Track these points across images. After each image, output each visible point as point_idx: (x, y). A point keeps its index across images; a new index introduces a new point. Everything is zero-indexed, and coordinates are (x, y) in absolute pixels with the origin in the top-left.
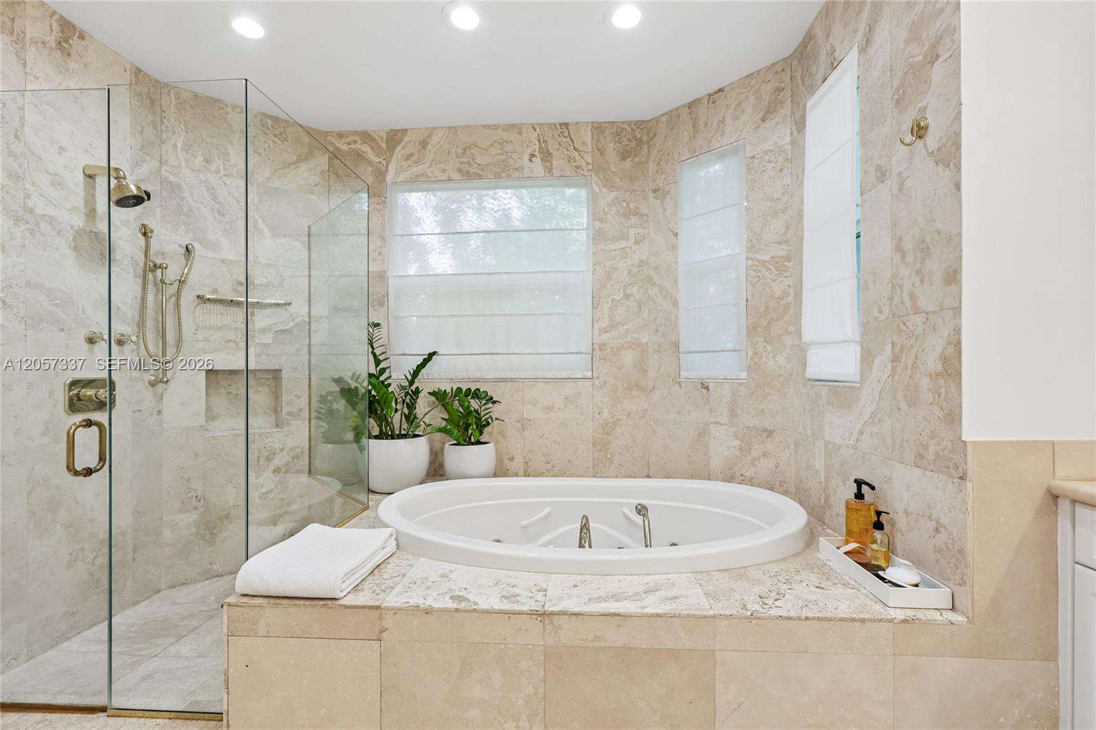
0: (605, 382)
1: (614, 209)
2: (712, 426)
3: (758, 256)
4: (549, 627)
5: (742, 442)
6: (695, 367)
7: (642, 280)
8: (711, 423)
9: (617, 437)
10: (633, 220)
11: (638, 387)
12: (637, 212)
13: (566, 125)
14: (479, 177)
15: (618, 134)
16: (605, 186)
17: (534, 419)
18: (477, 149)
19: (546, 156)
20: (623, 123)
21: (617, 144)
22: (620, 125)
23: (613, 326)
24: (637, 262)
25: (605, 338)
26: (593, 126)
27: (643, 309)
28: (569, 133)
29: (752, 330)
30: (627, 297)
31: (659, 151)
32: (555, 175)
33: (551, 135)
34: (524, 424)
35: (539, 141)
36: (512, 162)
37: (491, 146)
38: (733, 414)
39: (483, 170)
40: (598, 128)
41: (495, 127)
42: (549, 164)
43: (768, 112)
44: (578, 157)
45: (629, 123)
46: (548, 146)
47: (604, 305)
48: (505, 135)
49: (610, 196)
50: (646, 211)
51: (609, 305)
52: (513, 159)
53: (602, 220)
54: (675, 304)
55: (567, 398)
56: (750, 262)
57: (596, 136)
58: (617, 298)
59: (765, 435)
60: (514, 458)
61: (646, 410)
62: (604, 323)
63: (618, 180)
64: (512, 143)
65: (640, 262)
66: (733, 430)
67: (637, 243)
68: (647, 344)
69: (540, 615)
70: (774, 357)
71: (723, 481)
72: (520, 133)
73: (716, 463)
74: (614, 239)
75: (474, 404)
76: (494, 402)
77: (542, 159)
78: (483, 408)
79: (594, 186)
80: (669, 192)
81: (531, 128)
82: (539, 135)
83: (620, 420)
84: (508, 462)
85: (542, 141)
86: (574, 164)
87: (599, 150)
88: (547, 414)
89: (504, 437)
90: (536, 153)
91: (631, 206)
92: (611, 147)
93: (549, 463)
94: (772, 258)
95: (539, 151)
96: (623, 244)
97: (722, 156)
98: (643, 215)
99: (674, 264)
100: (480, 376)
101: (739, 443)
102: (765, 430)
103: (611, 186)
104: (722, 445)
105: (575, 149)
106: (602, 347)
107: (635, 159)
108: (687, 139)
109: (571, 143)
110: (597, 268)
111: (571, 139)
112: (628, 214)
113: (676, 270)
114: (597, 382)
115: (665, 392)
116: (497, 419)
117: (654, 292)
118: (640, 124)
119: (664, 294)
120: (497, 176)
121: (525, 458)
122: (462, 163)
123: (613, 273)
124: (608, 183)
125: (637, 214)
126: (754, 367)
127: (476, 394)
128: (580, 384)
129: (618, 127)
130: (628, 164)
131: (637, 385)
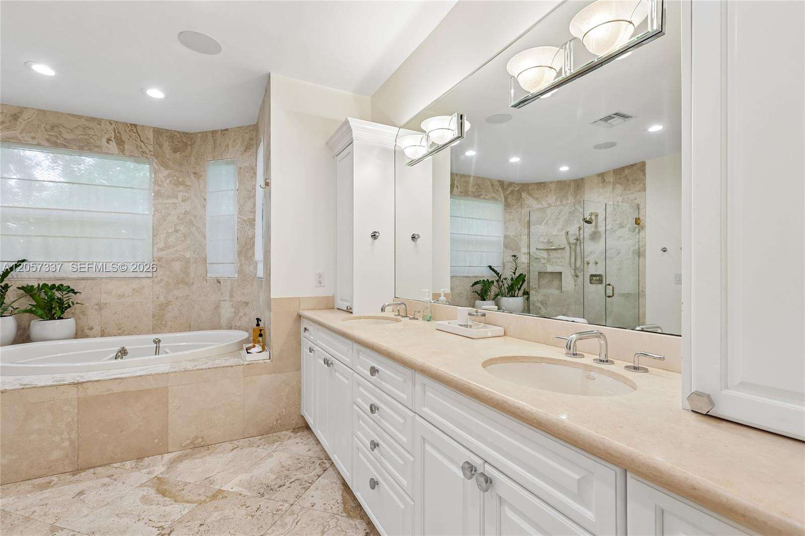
0: (161, 280)
1: (168, 180)
2: (222, 302)
3: (243, 217)
4: (81, 389)
5: (236, 309)
6: (214, 272)
7: (186, 222)
8: (222, 301)
9: (169, 312)
10: (181, 188)
11: (183, 282)
12: (183, 184)
13: (135, 126)
14: (65, 147)
15: (171, 137)
16: (162, 166)
17: (109, 303)
18: (64, 129)
19: (120, 142)
20: (175, 131)
21: (171, 143)
22: (173, 132)
23: (167, 247)
24: (183, 211)
25: (160, 254)
26: (154, 130)
27: (187, 238)
28: (137, 130)
29: (240, 253)
30: (177, 231)
31: (197, 152)
32: (126, 154)
33: (124, 129)
34: (100, 307)
35: (115, 132)
36: (93, 141)
37: (76, 128)
38: (231, 296)
39: (68, 142)
40: (158, 132)
41: (80, 117)
42: (122, 147)
43: (246, 148)
44: (143, 146)
45: (179, 133)
46: (121, 136)
47: (161, 235)
48: (87, 123)
49: (166, 172)
50: (189, 184)
51: (164, 235)
52: (94, 139)
53: (160, 186)
54: (205, 237)
55: (134, 290)
56: (239, 219)
57: (157, 136)
58: (170, 231)
59: (245, 305)
60: (93, 328)
61: (189, 295)
62: (161, 245)
63: (171, 164)
64: (93, 130)
65: (185, 212)
66: (232, 303)
67: (183, 201)
68: (189, 258)
69: (76, 384)
70: (249, 267)
71: (227, 329)
72: (100, 124)
73: (224, 321)
74: (168, 197)
75: (58, 294)
76: (75, 293)
77: (117, 143)
78: (64, 296)
79: (155, 165)
80: (202, 176)
81: (108, 123)
82: (114, 128)
83: (171, 301)
84: (89, 331)
85: (117, 132)
86: (140, 150)
87: (158, 144)
88: (119, 299)
89: (84, 315)
90: (112, 139)
91: (180, 179)
92: (166, 145)
93: (120, 329)
94: (248, 219)
95: (114, 138)
96: (175, 201)
97: (227, 163)
98: (188, 186)
99: (204, 215)
100: (65, 277)
101: (234, 310)
102: (245, 303)
103: (167, 167)
104: (227, 311)
105: (141, 141)
106: (159, 259)
107: (183, 154)
108: (211, 150)
109: (138, 137)
110: (156, 213)
111: (138, 134)
112: (178, 184)
113: (205, 219)
114: (156, 280)
115: (199, 285)
116: (77, 303)
117: (194, 229)
118: (185, 134)
119: (199, 231)
120: (81, 148)
121: (102, 327)
122: (50, 135)
123: (167, 217)
124: (165, 165)
125: (184, 184)
126: (240, 272)
127: (60, 288)
128: (143, 280)
129: (171, 133)
130: (178, 155)
131: (182, 282)
